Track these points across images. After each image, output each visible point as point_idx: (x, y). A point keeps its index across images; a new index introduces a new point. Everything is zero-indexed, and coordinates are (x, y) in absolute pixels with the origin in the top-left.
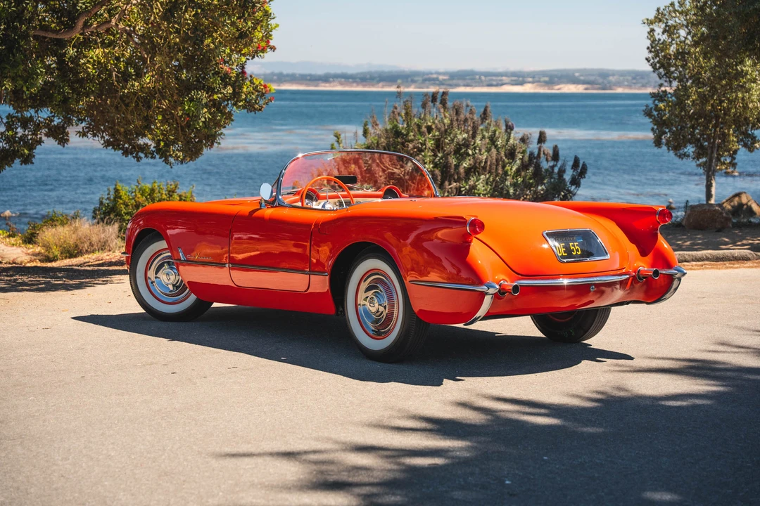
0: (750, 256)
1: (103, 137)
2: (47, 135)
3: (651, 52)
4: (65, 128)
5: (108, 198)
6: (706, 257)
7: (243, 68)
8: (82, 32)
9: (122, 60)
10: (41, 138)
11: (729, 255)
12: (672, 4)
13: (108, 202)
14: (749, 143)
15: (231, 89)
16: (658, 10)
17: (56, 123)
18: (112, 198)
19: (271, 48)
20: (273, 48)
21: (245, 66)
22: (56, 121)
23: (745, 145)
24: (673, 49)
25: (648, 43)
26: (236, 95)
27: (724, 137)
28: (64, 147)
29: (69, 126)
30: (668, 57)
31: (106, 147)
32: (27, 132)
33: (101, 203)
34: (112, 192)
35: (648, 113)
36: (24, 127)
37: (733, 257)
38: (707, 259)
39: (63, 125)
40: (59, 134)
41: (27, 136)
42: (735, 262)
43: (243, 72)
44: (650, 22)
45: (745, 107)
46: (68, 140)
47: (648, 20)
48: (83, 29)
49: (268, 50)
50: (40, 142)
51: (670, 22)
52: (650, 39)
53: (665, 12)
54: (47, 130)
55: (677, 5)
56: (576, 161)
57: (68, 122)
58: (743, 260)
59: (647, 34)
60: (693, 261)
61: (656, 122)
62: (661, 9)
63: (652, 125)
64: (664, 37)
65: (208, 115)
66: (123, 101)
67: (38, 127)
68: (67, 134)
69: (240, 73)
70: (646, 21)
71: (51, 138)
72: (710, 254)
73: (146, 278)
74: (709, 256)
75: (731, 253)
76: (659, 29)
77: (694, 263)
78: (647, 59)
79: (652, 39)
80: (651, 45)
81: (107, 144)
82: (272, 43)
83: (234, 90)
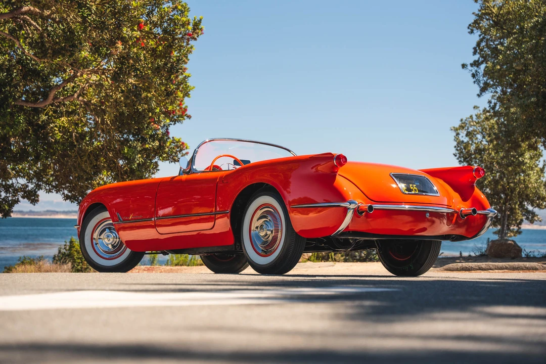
0: (538, 267)
1: (64, 193)
2: (23, 197)
3: (457, 150)
4: (36, 192)
5: (65, 248)
6: (506, 266)
7: (167, 129)
8: (53, 102)
9: (80, 125)
10: (18, 199)
11: (522, 266)
12: (471, 117)
13: (64, 251)
14: (530, 217)
15: (158, 143)
16: (462, 120)
17: (30, 188)
18: (68, 248)
19: (188, 117)
20: (189, 117)
21: (169, 128)
22: (31, 186)
23: (527, 218)
24: (472, 148)
25: (455, 144)
26: (161, 147)
27: (512, 210)
28: (34, 205)
29: (39, 190)
30: (469, 154)
31: (65, 200)
32: (8, 195)
33: (60, 252)
34: (68, 244)
36: (7, 191)
37: (525, 267)
38: (506, 268)
39: (35, 190)
40: (32, 197)
41: (8, 197)
42: (527, 271)
43: (167, 133)
44: (456, 130)
45: (527, 187)
46: (38, 201)
47: (454, 127)
48: (53, 99)
49: (185, 117)
50: (17, 201)
51: (471, 129)
52: (456, 141)
53: (467, 122)
54: (23, 193)
55: (474, 118)
57: (39, 187)
58: (533, 270)
59: (454, 138)
60: (496, 269)
62: (464, 119)
64: (466, 140)
65: (141, 159)
66: (79, 154)
67: (16, 191)
68: (38, 196)
69: (165, 133)
70: (453, 129)
71: (26, 200)
72: (509, 265)
73: (92, 239)
74: (508, 266)
75: (523, 265)
76: (463, 134)
77: (497, 271)
78: (454, 154)
79: (458, 141)
80: (457, 145)
81: (67, 197)
82: (188, 113)
83: (160, 144)
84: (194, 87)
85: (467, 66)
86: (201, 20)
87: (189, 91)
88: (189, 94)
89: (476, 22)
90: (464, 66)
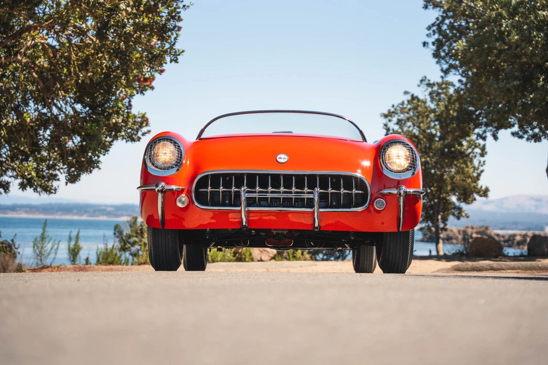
7: (130, 101)
14: (457, 213)
20: (152, 88)
43: (130, 105)
44: (386, 116)
49: (148, 88)
60: (508, 269)
70: (383, 115)
74: (520, 266)
77: (509, 271)
83: (123, 119)
84: (183, 51)
85: (428, 43)
87: (179, 55)
88: (177, 59)
90: (425, 44)
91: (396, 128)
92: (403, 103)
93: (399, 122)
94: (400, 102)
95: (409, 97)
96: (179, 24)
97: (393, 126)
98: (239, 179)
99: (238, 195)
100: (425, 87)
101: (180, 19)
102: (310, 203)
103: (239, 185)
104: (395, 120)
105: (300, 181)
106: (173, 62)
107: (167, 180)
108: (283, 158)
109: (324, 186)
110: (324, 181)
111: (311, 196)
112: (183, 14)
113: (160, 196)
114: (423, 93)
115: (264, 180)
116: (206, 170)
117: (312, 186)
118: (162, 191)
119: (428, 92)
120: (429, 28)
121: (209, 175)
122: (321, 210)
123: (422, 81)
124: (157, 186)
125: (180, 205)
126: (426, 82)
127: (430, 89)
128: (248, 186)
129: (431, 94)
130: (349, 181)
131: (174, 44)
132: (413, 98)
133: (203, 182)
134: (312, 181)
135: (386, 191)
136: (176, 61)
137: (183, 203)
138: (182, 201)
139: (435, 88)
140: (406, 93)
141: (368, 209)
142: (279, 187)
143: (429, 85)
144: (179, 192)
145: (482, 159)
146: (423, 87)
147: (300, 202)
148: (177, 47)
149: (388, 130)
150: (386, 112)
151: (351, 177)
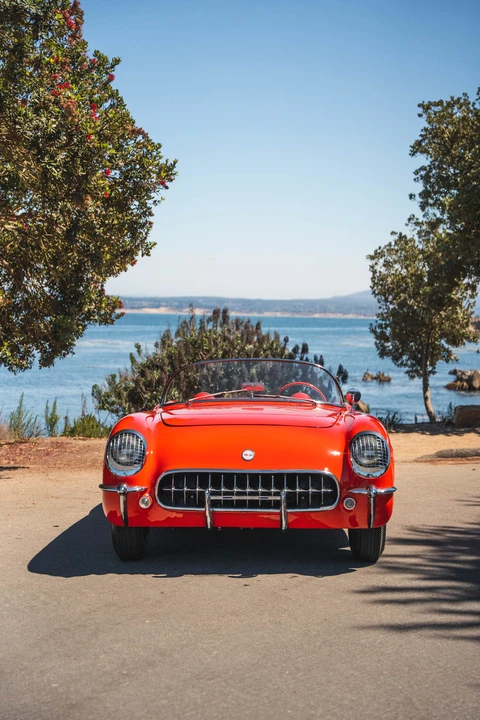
3: (374, 281)
15: (94, 304)
16: (379, 248)
21: (104, 285)
25: (371, 274)
35: (373, 331)
43: (103, 291)
44: (372, 258)
47: (370, 255)
51: (388, 258)
52: (372, 271)
53: (385, 250)
55: (393, 244)
56: (341, 367)
59: (369, 267)
61: (377, 338)
62: (382, 246)
63: (375, 340)
70: (369, 257)
76: (380, 263)
78: (370, 287)
80: (373, 275)
83: (96, 306)
84: (155, 244)
85: (415, 195)
86: (175, 163)
87: (151, 248)
88: (149, 252)
89: (418, 143)
90: (411, 196)
91: (383, 270)
92: (390, 244)
93: (387, 264)
94: (387, 243)
95: (396, 237)
96: (150, 219)
97: (380, 268)
98: (204, 479)
99: (202, 494)
100: (414, 227)
101: (151, 214)
102: (277, 504)
103: (204, 485)
104: (382, 261)
105: (266, 480)
106: (145, 256)
107: (130, 481)
108: (248, 455)
109: (292, 485)
110: (292, 479)
111: (278, 498)
112: (154, 210)
113: (122, 498)
114: (410, 232)
115: (229, 480)
116: (168, 468)
117: (280, 486)
118: (124, 494)
119: (416, 232)
120: (416, 172)
121: (171, 475)
122: (289, 511)
123: (409, 219)
124: (119, 488)
125: (143, 506)
126: (415, 220)
127: (418, 229)
128: (213, 486)
129: (419, 233)
130: (317, 479)
131: (146, 238)
132: (402, 237)
133: (166, 481)
134: (279, 480)
135: (356, 491)
136: (148, 255)
137: (146, 504)
138: (145, 502)
139: (424, 227)
140: (393, 233)
141: (337, 508)
142: (245, 488)
143: (417, 224)
144: (142, 493)
145: (472, 301)
146: (411, 226)
147: (266, 504)
148: (149, 240)
149: (374, 272)
150: (373, 254)
151: (319, 476)
